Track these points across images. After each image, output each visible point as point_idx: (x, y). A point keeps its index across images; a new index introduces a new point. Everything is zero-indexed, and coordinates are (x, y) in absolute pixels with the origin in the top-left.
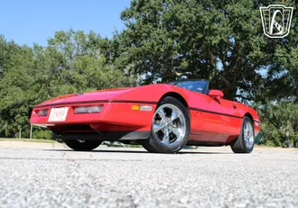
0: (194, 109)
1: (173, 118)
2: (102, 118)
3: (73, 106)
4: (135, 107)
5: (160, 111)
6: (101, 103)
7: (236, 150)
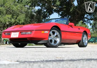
1: (55, 35)
3: (21, 32)
4: (43, 32)
7: (80, 46)
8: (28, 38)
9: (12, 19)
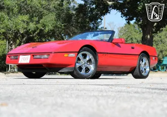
0: (101, 53)
1: (87, 59)
2: (49, 61)
3: (33, 56)
4: (66, 55)
5: (80, 56)
6: (48, 53)
8: (45, 64)
9: (31, 23)
